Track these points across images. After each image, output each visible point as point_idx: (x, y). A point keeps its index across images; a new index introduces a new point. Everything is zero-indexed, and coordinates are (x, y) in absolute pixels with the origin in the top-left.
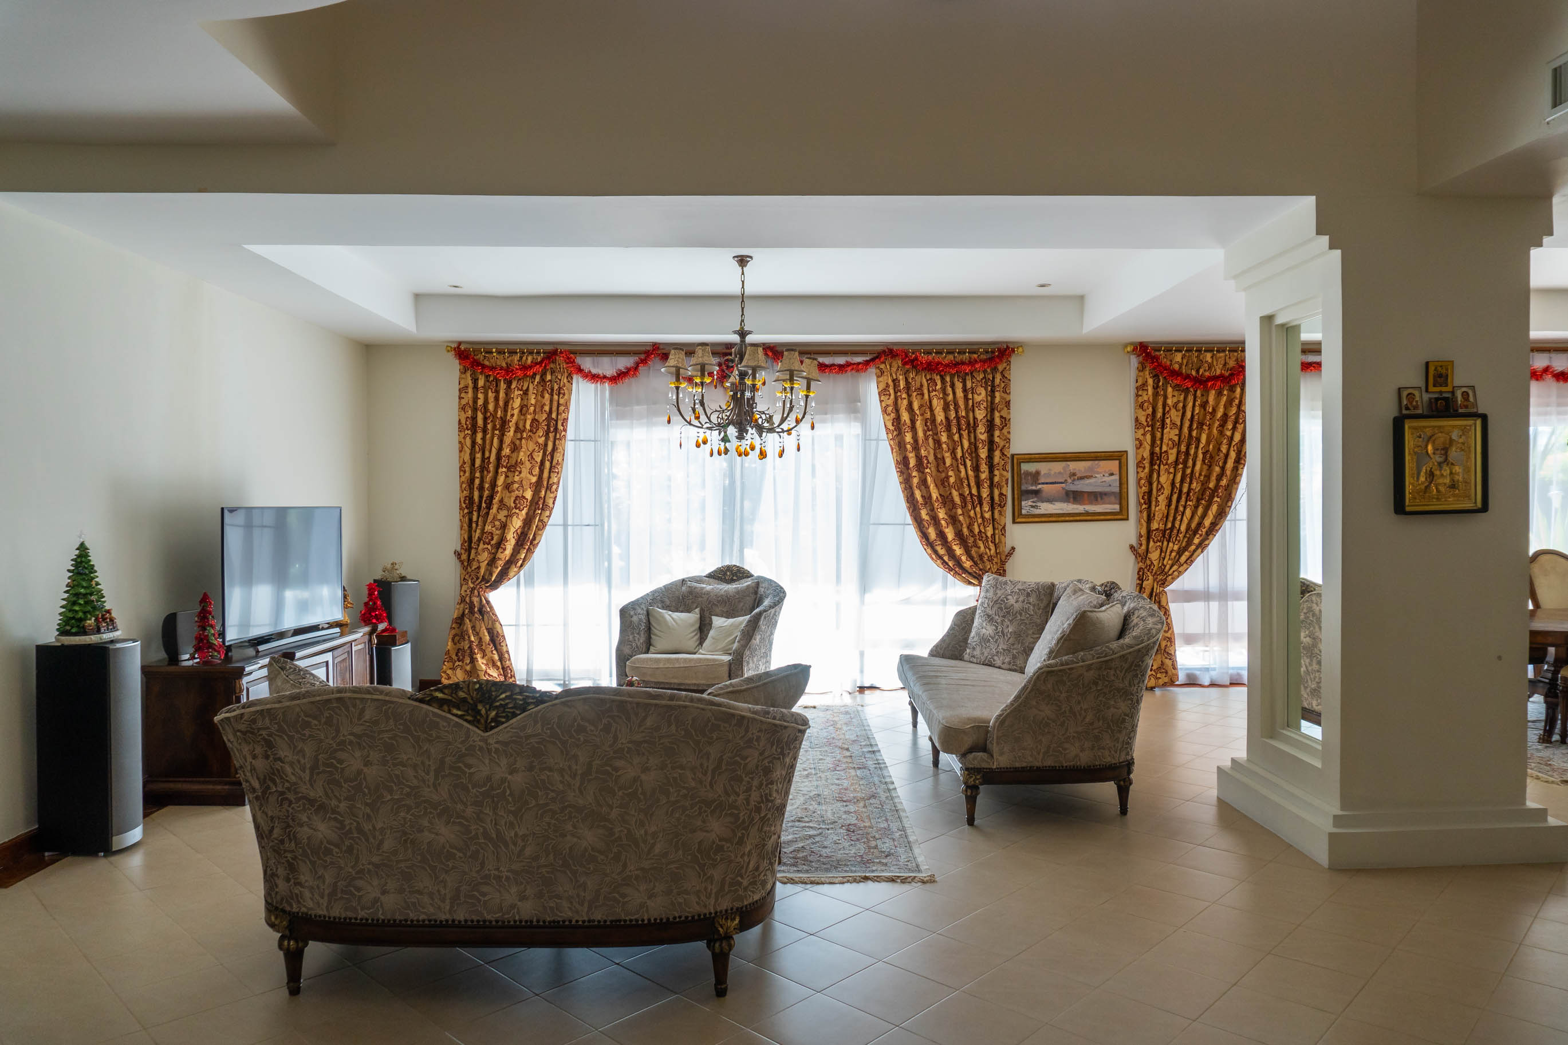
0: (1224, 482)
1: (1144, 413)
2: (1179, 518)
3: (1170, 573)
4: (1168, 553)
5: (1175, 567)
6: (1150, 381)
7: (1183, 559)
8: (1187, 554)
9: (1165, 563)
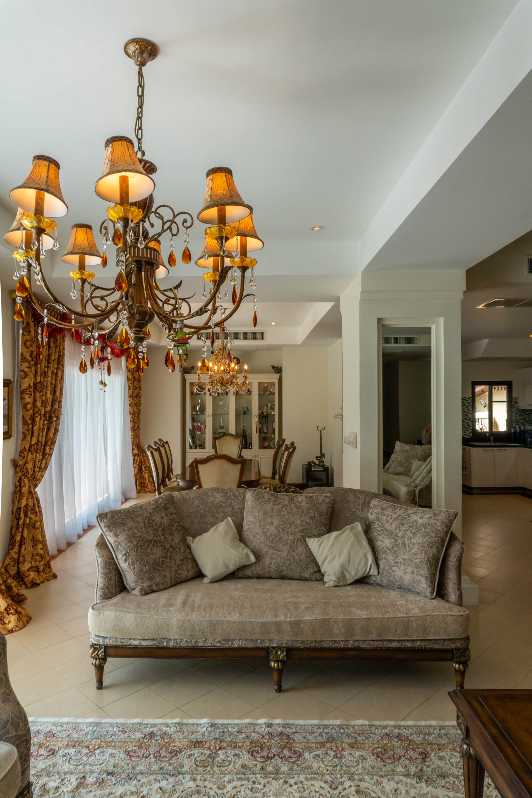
0: (56, 407)
1: (27, 350)
2: (41, 434)
3: (38, 477)
4: (37, 463)
5: (40, 473)
6: (32, 324)
7: (43, 465)
8: (44, 461)
9: (36, 470)
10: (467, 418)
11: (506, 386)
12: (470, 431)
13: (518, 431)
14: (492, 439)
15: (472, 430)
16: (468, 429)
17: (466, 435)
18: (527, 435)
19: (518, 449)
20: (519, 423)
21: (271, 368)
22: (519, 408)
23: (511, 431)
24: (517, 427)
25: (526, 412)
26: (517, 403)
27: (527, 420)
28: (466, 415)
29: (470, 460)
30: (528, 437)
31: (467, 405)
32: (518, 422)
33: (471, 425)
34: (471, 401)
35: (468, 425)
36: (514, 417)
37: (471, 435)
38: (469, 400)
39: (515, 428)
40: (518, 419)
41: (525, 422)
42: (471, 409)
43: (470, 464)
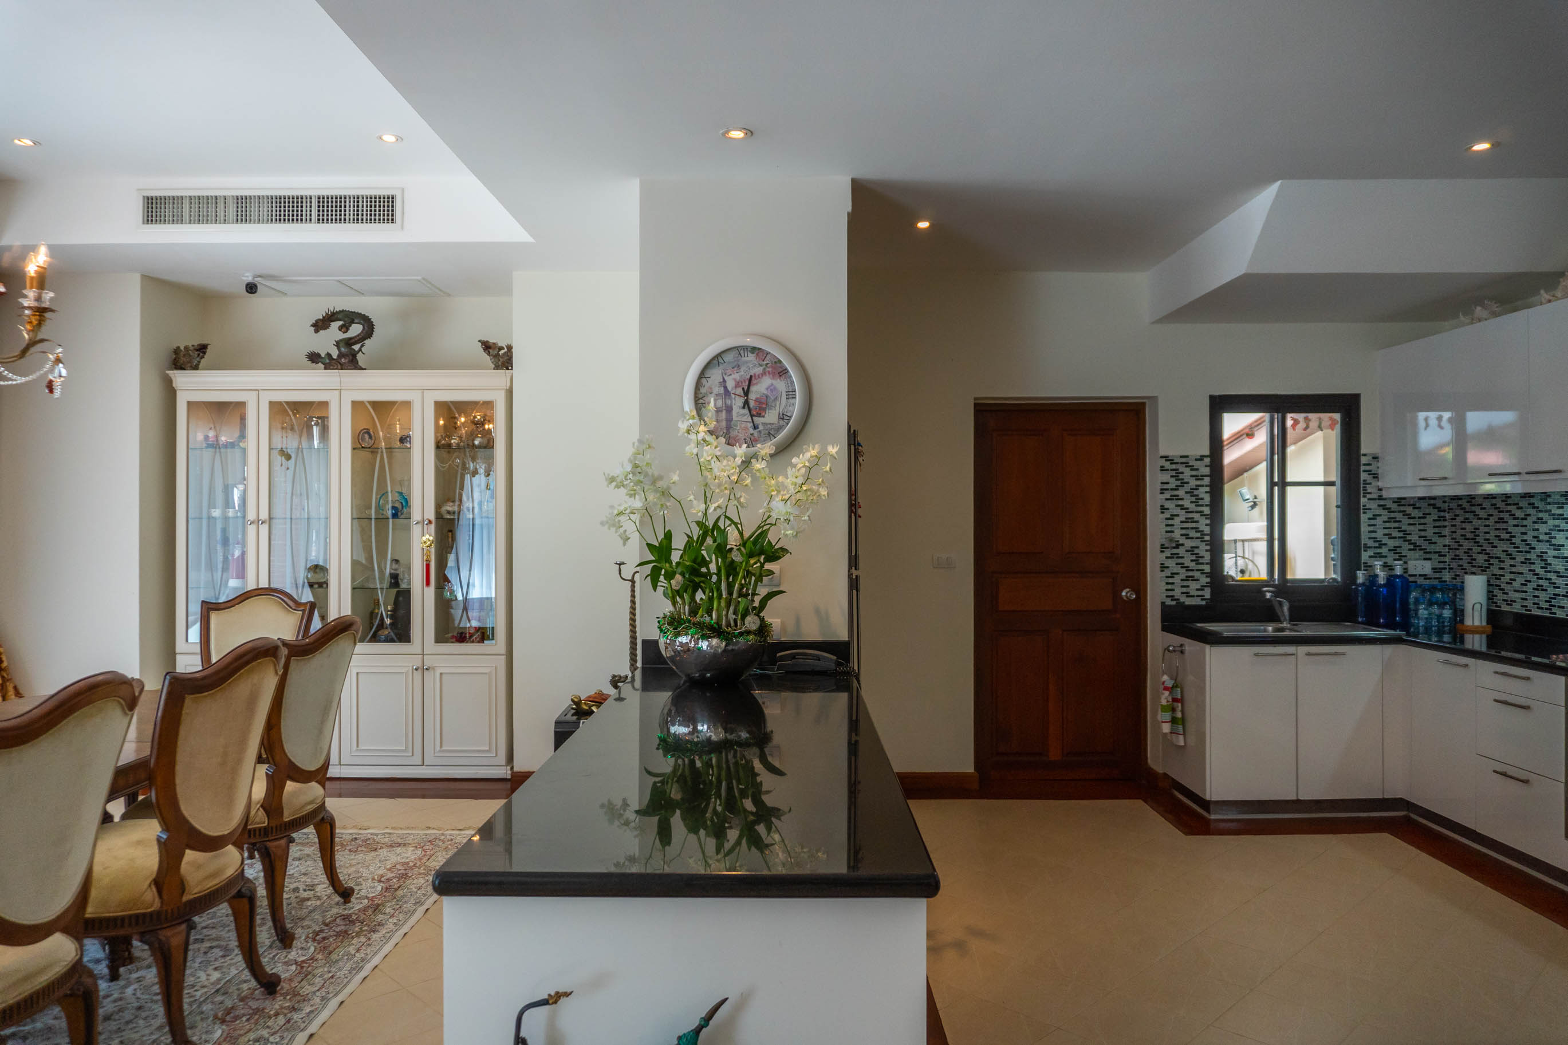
10: (1193, 534)
11: (1337, 416)
12: (1205, 580)
13: (1382, 581)
14: (1286, 608)
15: (1209, 575)
16: (1197, 574)
17: (1188, 595)
18: (1413, 595)
19: (1389, 650)
20: (1384, 550)
21: (479, 348)
22: (1385, 494)
23: (1355, 577)
24: (1378, 564)
25: (1409, 510)
26: (1376, 476)
27: (1414, 538)
28: (1188, 520)
29: (1202, 690)
30: (1417, 601)
31: (1193, 483)
32: (1381, 545)
33: (1207, 557)
34: (1207, 471)
35: (1198, 559)
36: (1364, 528)
37: (1207, 593)
38: (1197, 464)
39: (1368, 567)
40: (1379, 535)
41: (1406, 546)
42: (1207, 499)
43: (1201, 707)
